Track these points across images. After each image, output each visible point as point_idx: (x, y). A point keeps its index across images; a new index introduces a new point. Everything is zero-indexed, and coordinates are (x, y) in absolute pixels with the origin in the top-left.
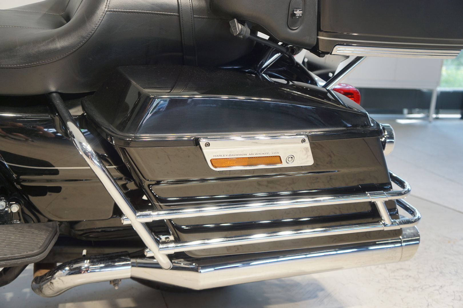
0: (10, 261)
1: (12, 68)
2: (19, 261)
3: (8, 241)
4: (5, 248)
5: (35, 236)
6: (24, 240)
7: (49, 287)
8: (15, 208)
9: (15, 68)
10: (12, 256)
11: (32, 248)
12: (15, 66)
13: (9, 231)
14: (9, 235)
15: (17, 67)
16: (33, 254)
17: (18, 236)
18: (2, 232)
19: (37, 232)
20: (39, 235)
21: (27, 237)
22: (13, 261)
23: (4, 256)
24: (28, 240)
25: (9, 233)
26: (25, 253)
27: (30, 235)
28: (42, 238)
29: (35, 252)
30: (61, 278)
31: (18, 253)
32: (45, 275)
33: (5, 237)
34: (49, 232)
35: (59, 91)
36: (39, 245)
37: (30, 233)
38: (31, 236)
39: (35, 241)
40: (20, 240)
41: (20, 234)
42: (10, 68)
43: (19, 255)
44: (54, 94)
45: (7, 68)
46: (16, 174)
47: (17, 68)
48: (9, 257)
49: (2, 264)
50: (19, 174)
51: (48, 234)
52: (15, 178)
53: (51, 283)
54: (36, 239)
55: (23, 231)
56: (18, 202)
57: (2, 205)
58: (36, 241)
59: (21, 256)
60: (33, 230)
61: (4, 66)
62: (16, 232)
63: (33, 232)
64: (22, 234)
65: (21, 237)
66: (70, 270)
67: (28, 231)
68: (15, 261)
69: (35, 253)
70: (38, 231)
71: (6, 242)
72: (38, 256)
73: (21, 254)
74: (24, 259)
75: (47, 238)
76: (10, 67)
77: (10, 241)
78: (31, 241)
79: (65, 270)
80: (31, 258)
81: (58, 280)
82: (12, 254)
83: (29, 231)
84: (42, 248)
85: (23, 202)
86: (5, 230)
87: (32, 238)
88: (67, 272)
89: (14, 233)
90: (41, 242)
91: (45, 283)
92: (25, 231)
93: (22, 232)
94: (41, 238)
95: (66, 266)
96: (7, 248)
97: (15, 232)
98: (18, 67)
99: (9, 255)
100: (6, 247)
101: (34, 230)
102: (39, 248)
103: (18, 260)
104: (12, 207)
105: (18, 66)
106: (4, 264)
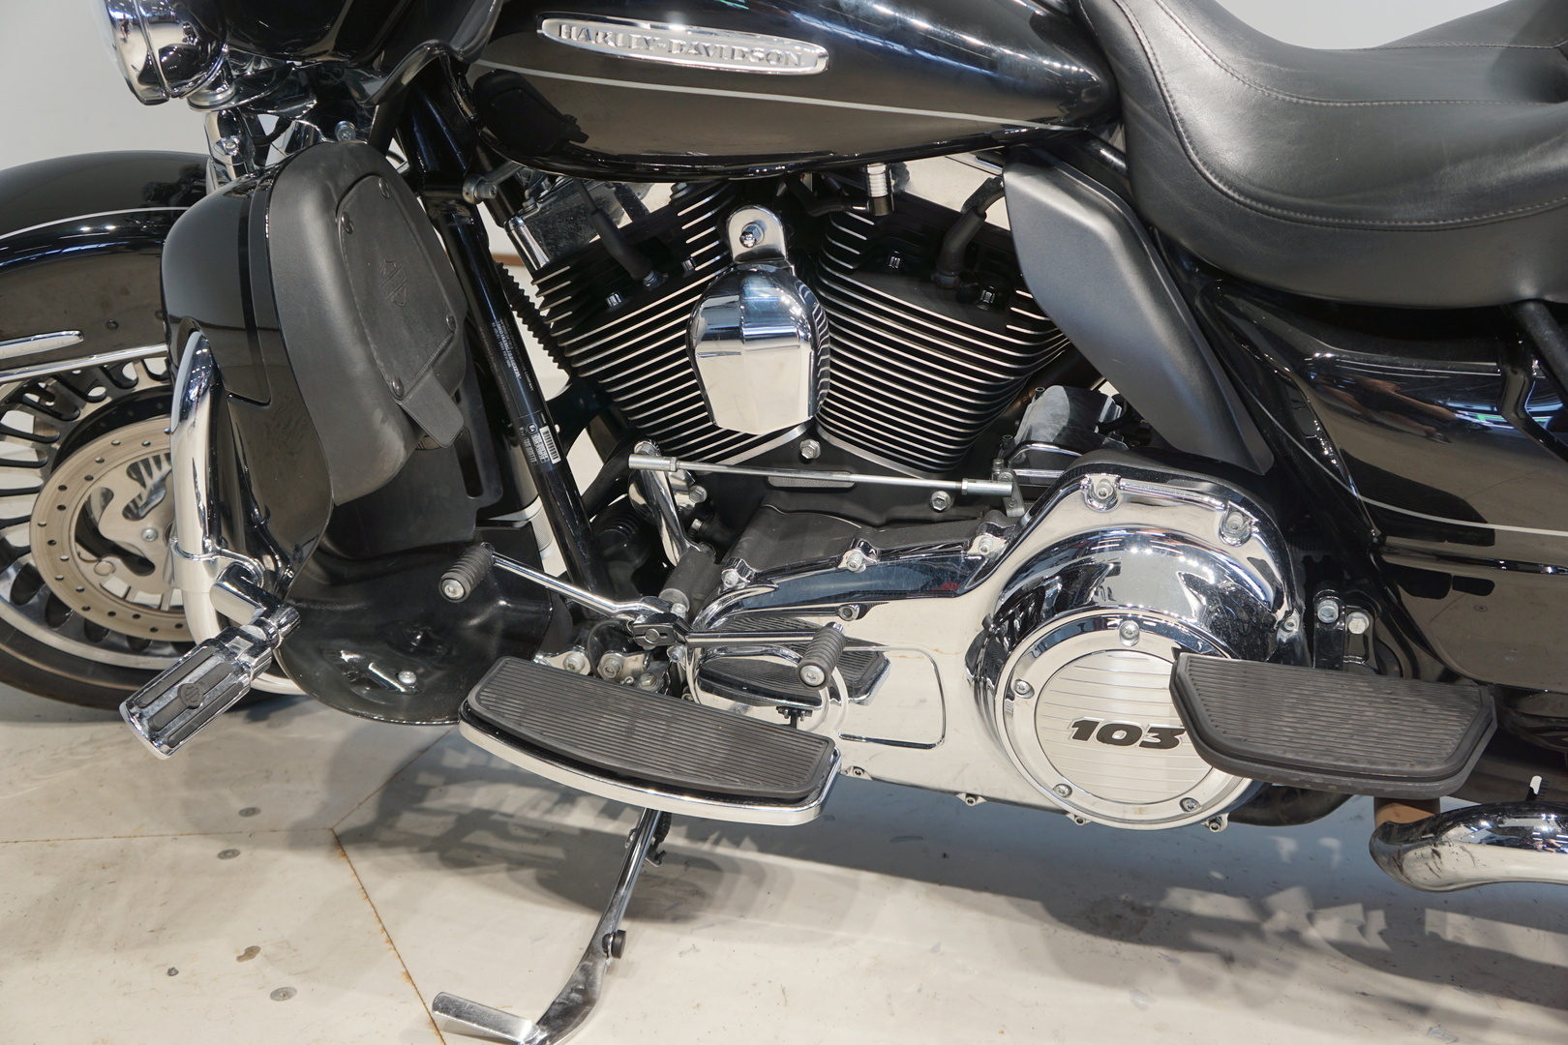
0: (1364, 781)
1: (1422, 229)
2: (1389, 786)
3: (1359, 723)
4: (1353, 742)
5: (1430, 721)
6: (1401, 727)
7: (1427, 864)
8: (1358, 624)
9: (1429, 229)
10: (1373, 767)
11: (1424, 755)
12: (1432, 223)
13: (1356, 693)
14: (1358, 703)
15: (1437, 226)
16: (1428, 773)
17: (1384, 711)
18: (1341, 691)
19: (1437, 712)
20: (1443, 722)
21: (1409, 719)
22: (1371, 781)
23: (1352, 765)
24: (1410, 729)
25: (1358, 698)
26: (1407, 768)
27: (1416, 714)
28: (1452, 733)
29: (1433, 769)
30: (1469, 848)
31: (1389, 764)
32: (1419, 824)
33: (1347, 707)
34: (1469, 718)
35: (1548, 298)
36: (1443, 752)
37: (1417, 709)
38: (1418, 719)
39: (1432, 736)
40: (1389, 726)
41: (1387, 706)
42: (1415, 229)
43: (1390, 768)
44: (1531, 307)
45: (1407, 230)
46: (1379, 529)
47: (1437, 229)
48: (1364, 769)
49: (1344, 783)
50: (1387, 530)
51: (1466, 722)
52: (1375, 540)
53: (1435, 852)
54: (1434, 731)
55: (1395, 699)
56: (1366, 607)
57: (1328, 610)
58: (1435, 736)
59: (1395, 772)
60: (1423, 700)
61: (1400, 224)
62: (1378, 700)
63: (1425, 709)
64: (1394, 709)
65: (1391, 716)
66: (1495, 829)
67: (1411, 703)
68: (1377, 782)
69: (1435, 772)
70: (1437, 707)
71: (1350, 722)
72: (1443, 782)
73: (1395, 768)
74: (1404, 784)
75: (1465, 735)
76: (1417, 227)
77: (1363, 723)
78: (1417, 735)
79: (1479, 829)
80: (1422, 784)
81: (1460, 851)
82: (1372, 763)
83: (1411, 701)
84: (1454, 763)
85: (1380, 608)
86: (1346, 687)
87: (1423, 725)
88: (1485, 834)
89: (1372, 701)
90: (1450, 742)
91: (1416, 847)
92: (1400, 700)
93: (1394, 702)
94: (1448, 732)
95: (1481, 817)
96: (1357, 742)
97: (1375, 697)
98: (1439, 225)
99: (1363, 763)
100: (1355, 737)
101: (1426, 701)
102: (1446, 761)
103: (1387, 783)
104: (1352, 618)
105: (1441, 222)
106: (1350, 784)
